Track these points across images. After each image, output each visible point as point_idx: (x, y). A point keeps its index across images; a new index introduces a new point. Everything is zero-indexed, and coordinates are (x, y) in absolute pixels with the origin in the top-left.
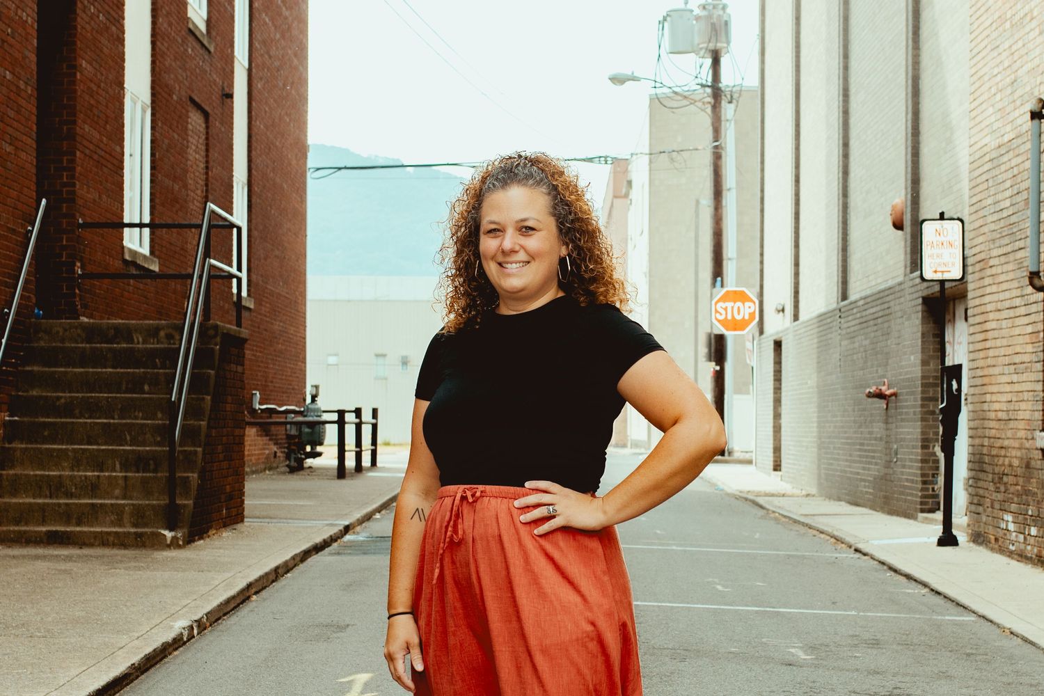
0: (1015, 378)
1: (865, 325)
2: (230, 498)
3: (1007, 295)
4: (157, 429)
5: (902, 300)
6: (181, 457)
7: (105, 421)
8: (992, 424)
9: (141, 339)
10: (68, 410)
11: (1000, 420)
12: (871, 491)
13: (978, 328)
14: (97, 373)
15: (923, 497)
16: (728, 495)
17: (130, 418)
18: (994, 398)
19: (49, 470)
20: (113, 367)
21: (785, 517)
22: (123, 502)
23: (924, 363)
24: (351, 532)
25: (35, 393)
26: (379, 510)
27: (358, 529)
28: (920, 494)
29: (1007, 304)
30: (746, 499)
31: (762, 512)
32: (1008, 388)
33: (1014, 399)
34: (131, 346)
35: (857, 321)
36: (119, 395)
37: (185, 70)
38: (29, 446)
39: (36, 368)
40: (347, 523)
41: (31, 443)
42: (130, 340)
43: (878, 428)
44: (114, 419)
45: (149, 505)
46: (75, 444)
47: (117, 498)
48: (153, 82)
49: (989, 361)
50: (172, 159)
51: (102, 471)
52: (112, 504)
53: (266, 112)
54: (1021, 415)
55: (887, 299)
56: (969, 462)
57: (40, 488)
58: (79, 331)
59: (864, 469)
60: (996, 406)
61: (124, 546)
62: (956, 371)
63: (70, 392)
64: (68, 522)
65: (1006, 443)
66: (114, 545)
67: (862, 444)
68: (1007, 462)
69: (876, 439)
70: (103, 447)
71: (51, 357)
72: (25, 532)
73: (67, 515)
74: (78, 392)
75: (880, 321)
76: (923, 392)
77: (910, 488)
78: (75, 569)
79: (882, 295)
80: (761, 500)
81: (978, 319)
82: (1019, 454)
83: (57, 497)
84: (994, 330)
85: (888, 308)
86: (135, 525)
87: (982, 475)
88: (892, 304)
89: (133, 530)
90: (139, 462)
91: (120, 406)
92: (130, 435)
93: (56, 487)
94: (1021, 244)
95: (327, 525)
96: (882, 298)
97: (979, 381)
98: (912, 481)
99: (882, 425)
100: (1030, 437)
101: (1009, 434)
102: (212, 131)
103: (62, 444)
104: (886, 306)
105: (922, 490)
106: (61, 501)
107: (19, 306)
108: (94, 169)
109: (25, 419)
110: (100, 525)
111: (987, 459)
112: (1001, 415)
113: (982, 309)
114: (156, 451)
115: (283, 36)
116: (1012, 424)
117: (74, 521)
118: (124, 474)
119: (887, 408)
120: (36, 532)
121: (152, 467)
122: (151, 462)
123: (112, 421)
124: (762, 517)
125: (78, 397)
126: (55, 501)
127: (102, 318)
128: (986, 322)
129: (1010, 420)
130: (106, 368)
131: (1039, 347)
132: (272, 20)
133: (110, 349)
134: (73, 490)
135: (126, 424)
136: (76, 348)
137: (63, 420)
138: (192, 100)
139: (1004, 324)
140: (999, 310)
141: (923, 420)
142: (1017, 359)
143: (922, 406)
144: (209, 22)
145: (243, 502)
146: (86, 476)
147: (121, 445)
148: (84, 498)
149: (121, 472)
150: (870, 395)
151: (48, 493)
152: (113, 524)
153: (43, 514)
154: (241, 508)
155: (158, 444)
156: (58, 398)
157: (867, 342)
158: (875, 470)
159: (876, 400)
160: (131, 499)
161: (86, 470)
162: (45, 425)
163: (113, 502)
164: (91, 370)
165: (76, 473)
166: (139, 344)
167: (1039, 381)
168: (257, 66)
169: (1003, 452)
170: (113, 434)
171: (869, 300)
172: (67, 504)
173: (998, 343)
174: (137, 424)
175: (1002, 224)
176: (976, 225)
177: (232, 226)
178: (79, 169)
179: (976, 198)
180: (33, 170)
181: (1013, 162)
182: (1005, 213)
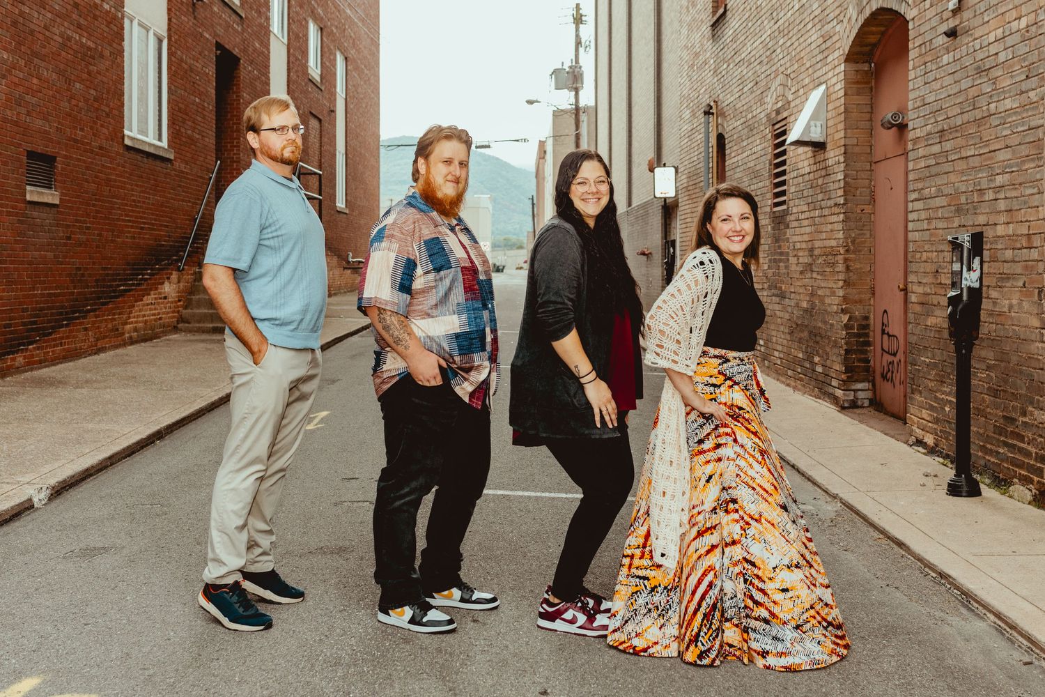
5: (653, 207)
13: (683, 222)
23: (662, 238)
35: (635, 217)
37: (307, 98)
49: (688, 238)
62: (673, 243)
69: (643, 275)
76: (660, 253)
81: (682, 216)
84: (689, 221)
85: (648, 211)
88: (649, 209)
94: (702, 179)
96: (644, 206)
97: (684, 248)
99: (645, 268)
102: (323, 128)
104: (646, 210)
107: (203, 214)
113: (685, 212)
115: (365, 83)
119: (647, 260)
128: (685, 218)
138: (311, 113)
141: (662, 266)
143: (662, 259)
144: (321, 76)
150: (639, 254)
157: (639, 228)
159: (642, 256)
168: (350, 97)
171: (640, 207)
175: (693, 169)
176: (682, 169)
177: (315, 174)
178: (242, 146)
179: (682, 156)
180: (214, 147)
181: (698, 138)
182: (695, 163)
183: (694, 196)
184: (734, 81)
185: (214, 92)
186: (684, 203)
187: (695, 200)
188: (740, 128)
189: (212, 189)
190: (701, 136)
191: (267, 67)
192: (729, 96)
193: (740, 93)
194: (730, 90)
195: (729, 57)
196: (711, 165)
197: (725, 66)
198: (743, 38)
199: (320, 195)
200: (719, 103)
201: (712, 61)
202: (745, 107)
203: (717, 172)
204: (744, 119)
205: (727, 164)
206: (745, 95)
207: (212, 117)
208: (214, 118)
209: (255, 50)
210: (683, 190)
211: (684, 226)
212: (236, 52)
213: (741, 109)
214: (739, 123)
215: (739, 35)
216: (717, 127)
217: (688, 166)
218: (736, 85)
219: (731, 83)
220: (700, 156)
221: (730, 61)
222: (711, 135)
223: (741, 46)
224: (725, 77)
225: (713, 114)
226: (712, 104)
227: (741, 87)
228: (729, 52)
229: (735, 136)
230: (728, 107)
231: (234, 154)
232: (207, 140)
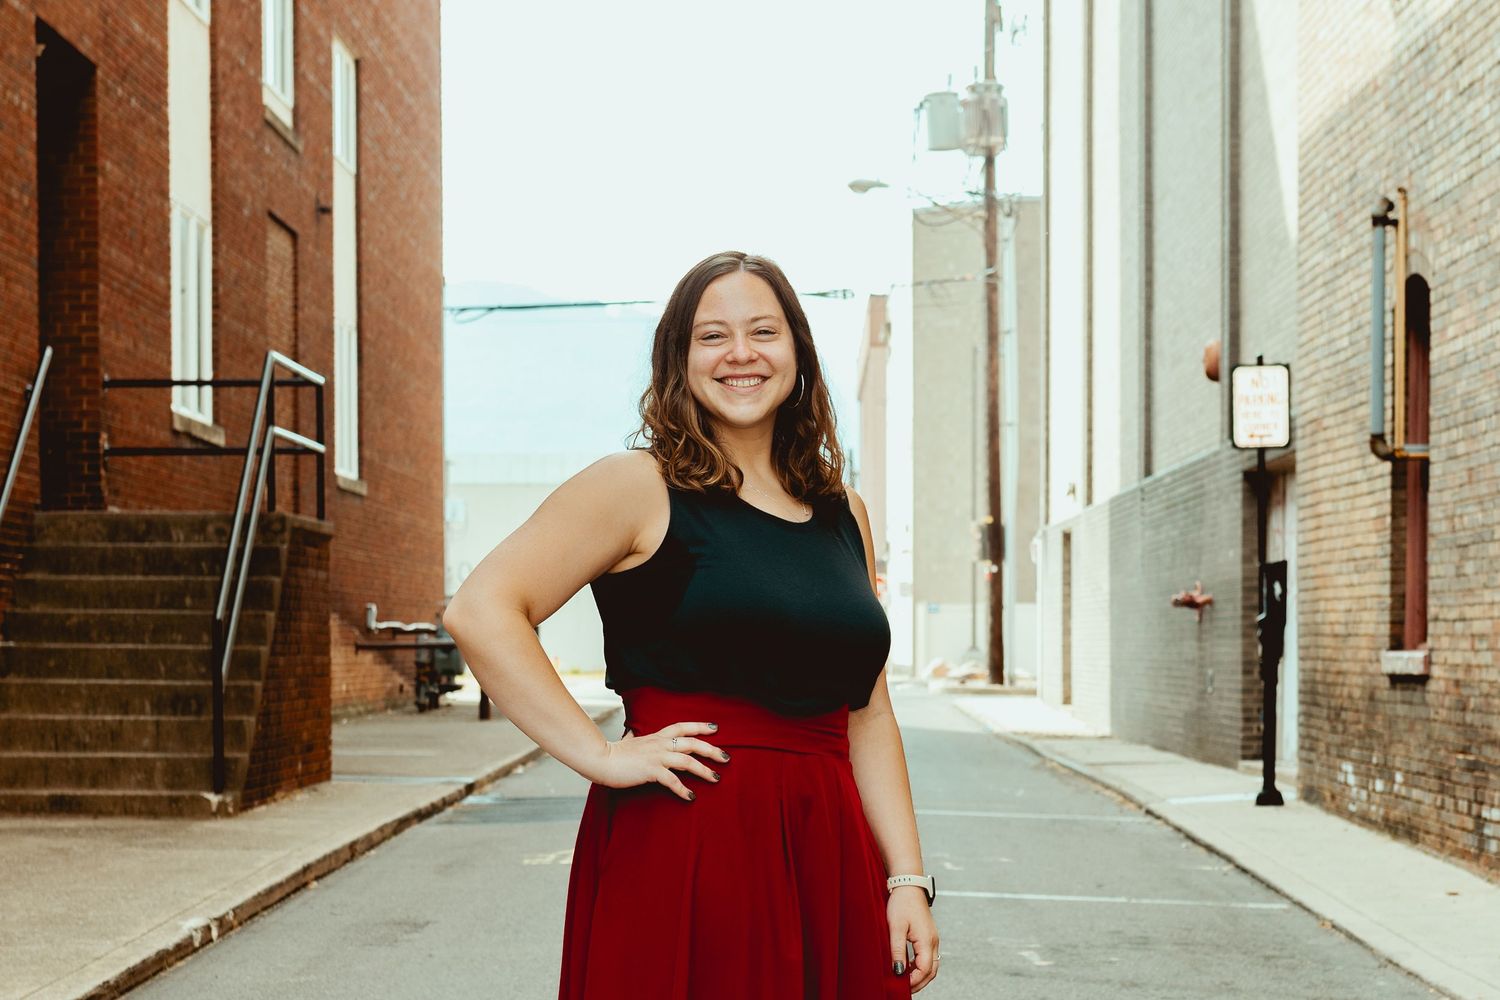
0: (1355, 579)
1: (1172, 509)
2: (310, 748)
3: (1345, 466)
4: (200, 657)
5: (1219, 475)
6: (233, 694)
7: (130, 646)
8: (1327, 641)
9: (182, 537)
10: (82, 632)
11: (1336, 636)
12: (1181, 730)
13: (1308, 512)
14: (122, 583)
15: (1246, 739)
16: (998, 736)
17: (165, 642)
18: (1330, 606)
19: (56, 712)
20: (145, 573)
21: (1064, 766)
22: (151, 755)
23: (1246, 559)
24: (476, 792)
25: (37, 609)
26: (523, 762)
27: (488, 787)
28: (1241, 735)
29: (1345, 479)
30: (1020, 744)
31: (1035, 761)
32: (1346, 592)
33: (1355, 607)
34: (167, 545)
35: (1164, 505)
36: (150, 612)
37: (261, 175)
38: (29, 681)
39: (39, 576)
40: (470, 780)
41: (31, 675)
42: (169, 538)
43: (1190, 648)
44: (143, 642)
45: (187, 760)
46: (87, 676)
47: (146, 750)
48: (215, 192)
49: (1323, 557)
50: (243, 294)
51: (126, 713)
52: (138, 760)
53: (381, 233)
54: (1363, 629)
55: (1200, 474)
56: (1301, 692)
57: (43, 737)
58: (99, 526)
59: (1173, 701)
60: (1332, 617)
61: (153, 814)
62: (1279, 571)
63: (86, 607)
64: (79, 784)
65: (1345, 666)
66: (140, 814)
67: (1169, 669)
68: (1346, 691)
69: (1187, 661)
70: (128, 682)
71: (59, 561)
72: (20, 797)
73: (78, 774)
74: (96, 607)
75: (1191, 503)
76: (1245, 598)
77: (1231, 727)
78: (75, 848)
79: (1191, 469)
80: (1037, 745)
81: (1309, 500)
82: (1359, 680)
83: (66, 749)
84: (1328, 514)
85: (1202, 486)
86: (170, 786)
87: (1315, 710)
88: (1205, 481)
89: (165, 793)
90: (176, 702)
91: (151, 626)
92: (165, 664)
93: (64, 736)
94: (1361, 398)
95: (444, 783)
96: (1192, 473)
97: (1310, 584)
98: (1231, 718)
99: (1194, 644)
100: (1374, 658)
101: (1349, 654)
102: (303, 258)
103: (74, 677)
104: (1198, 483)
105: (1245, 729)
106: (72, 755)
107: (13, 491)
108: (127, 308)
109: (24, 645)
110: (121, 786)
111: (1320, 688)
112: (1339, 629)
113: (1315, 486)
114: (199, 687)
115: (406, 132)
116: (1352, 641)
117: (87, 782)
118: (155, 718)
119: (1200, 621)
120: (35, 797)
121: (194, 707)
122: (193, 702)
123: (140, 647)
124: (1037, 768)
125: (94, 616)
126: (62, 755)
127: (141, 508)
128: (1318, 503)
129: (1349, 635)
130: (134, 573)
131: (1385, 536)
132: (390, 109)
133: (140, 550)
134: (87, 739)
135: (161, 650)
136: (93, 549)
137: (76, 646)
138: (271, 215)
139: (1342, 506)
140: (1335, 487)
141: (1245, 635)
142: (1358, 553)
143: (1244, 617)
144: (296, 112)
145: (328, 754)
146: (104, 722)
147: (153, 678)
148: (102, 749)
149: (152, 714)
150: (1178, 603)
151: (53, 744)
152: (139, 785)
153: (46, 772)
154: (326, 762)
155: (203, 677)
156: (69, 616)
157: (1175, 533)
158: (1186, 704)
159: (1186, 610)
160: (165, 750)
161: (104, 713)
162: (50, 653)
163: (140, 755)
164: (113, 578)
165: (91, 717)
166: (180, 542)
167: (1384, 583)
168: (368, 170)
169: (1340, 679)
170: (141, 664)
171: (1177, 476)
172: (77, 760)
173: (1335, 531)
174: (175, 651)
175: (1339, 369)
176: (1307, 372)
177: (308, 383)
178: (103, 307)
179: (1304, 338)
180: (34, 309)
181: (1353, 287)
182: (1342, 356)
183: (1339, 443)
184: (1456, 135)
185: (31, 156)
186: (1310, 463)
187: (1342, 455)
188: (1471, 261)
189: (33, 425)
190: (1360, 282)
191: (160, 87)
192: (1439, 176)
193: (1472, 168)
194: (1442, 159)
195: (1442, 70)
196: (1389, 360)
197: (1430, 96)
198: (1480, 23)
199: (320, 440)
200: (1411, 196)
201: (1393, 82)
202: (1486, 207)
203: (1407, 379)
204: (1484, 238)
205: (1434, 355)
206: (1484, 175)
207: (28, 224)
208: (35, 228)
209: (132, 41)
210: (1309, 429)
211: (1311, 524)
212: (85, 46)
213: (1474, 212)
214: (1469, 246)
215: (1470, 16)
216: (1407, 257)
217: (1324, 364)
218: (1462, 145)
219: (1446, 142)
220: (1359, 335)
221: (1447, 82)
222: (1390, 278)
223: (1476, 42)
224: (1431, 125)
225: (1395, 223)
226: (1394, 196)
227: (1475, 151)
228: (1439, 59)
229: (1457, 285)
230: (1439, 205)
231: (83, 329)
232: (18, 289)
